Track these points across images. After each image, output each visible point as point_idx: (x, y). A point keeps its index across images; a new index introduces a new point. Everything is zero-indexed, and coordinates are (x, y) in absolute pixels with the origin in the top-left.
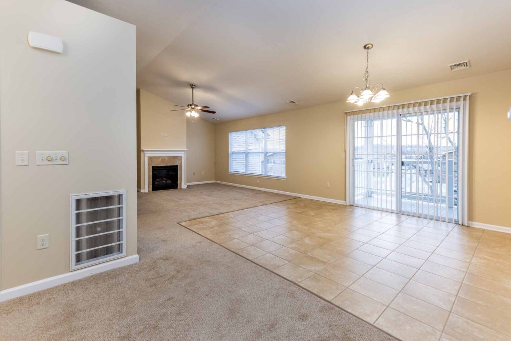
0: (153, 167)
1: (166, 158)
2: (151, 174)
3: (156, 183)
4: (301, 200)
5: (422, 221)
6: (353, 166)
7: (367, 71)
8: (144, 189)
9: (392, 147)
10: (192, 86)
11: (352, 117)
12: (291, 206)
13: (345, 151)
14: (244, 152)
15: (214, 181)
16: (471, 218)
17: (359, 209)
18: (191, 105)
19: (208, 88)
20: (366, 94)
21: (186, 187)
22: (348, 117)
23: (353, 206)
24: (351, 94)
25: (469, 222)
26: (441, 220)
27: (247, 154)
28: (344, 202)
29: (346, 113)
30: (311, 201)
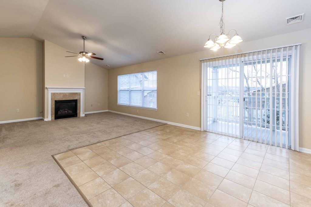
0: (56, 101)
1: (67, 94)
2: (54, 106)
3: (59, 113)
4: (167, 127)
5: (261, 146)
6: (207, 101)
7: (222, 20)
8: (48, 118)
9: (236, 87)
10: (84, 38)
11: (205, 63)
12: (159, 133)
13: (201, 90)
14: (128, 89)
15: (107, 111)
16: (301, 145)
17: (211, 134)
18: (83, 52)
19: (97, 40)
20: (222, 39)
21: (84, 115)
22: (203, 64)
23: (206, 131)
24: (208, 40)
25: (301, 148)
26: (276, 145)
27: (130, 91)
28: (200, 128)
29: (201, 61)
30: (175, 127)
